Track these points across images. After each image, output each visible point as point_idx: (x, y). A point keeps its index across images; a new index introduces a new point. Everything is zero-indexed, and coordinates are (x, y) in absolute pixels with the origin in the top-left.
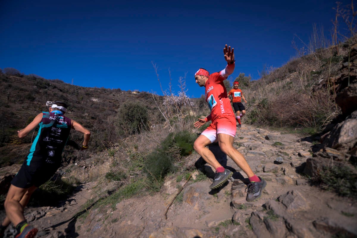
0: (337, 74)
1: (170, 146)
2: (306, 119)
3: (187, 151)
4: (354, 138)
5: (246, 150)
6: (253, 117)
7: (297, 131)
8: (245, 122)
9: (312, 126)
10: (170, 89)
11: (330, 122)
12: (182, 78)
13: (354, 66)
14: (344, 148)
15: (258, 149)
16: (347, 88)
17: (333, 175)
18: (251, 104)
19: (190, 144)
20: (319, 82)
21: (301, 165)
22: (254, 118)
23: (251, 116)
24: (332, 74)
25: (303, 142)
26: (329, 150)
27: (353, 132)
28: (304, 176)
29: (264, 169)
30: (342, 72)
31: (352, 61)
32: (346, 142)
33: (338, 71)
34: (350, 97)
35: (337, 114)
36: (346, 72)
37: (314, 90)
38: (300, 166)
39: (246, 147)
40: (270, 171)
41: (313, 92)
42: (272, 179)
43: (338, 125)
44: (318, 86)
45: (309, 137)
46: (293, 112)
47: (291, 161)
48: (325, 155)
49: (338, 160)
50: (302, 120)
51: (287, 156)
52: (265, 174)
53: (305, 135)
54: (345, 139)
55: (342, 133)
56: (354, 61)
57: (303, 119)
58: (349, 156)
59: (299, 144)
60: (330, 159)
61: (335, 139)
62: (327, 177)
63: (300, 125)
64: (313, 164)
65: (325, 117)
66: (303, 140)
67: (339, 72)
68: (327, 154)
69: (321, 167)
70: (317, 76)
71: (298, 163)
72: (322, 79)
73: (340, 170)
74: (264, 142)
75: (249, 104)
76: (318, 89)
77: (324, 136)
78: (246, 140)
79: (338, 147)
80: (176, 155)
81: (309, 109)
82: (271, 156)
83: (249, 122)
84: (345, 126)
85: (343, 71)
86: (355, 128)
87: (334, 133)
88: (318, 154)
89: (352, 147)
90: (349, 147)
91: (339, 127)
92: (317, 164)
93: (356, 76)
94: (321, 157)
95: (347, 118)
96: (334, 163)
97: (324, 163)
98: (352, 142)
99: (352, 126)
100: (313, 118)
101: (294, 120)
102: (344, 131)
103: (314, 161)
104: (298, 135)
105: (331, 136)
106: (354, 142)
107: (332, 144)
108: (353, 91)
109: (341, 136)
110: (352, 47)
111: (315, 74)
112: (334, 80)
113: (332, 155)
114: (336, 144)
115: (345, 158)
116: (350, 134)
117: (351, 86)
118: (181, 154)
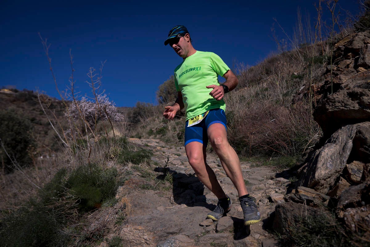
0: (321, 80)
1: (56, 194)
2: (284, 143)
3: (91, 203)
4: (333, 171)
7: (272, 161)
9: (290, 154)
10: (72, 88)
11: (313, 147)
12: (95, 70)
13: (339, 70)
14: (323, 187)
16: (326, 99)
17: (306, 230)
19: (99, 189)
20: (300, 90)
21: (269, 216)
24: (316, 80)
25: (279, 179)
26: (304, 192)
27: (333, 162)
28: (272, 233)
29: (216, 227)
30: (326, 78)
31: (337, 64)
32: (325, 178)
33: (322, 75)
34: (330, 111)
35: (320, 137)
36: (329, 79)
37: (293, 102)
38: (268, 218)
40: (226, 230)
41: (293, 104)
42: (228, 244)
43: (315, 153)
44: (298, 96)
45: (287, 171)
46: (268, 133)
48: (297, 197)
49: (315, 205)
50: (279, 145)
52: (217, 235)
53: (281, 167)
54: (323, 172)
55: (319, 165)
56: (339, 63)
57: (279, 143)
58: (328, 198)
59: (271, 182)
60: (303, 205)
61: (312, 173)
62: (299, 234)
63: (276, 152)
64: (282, 214)
65: (307, 141)
66: (278, 176)
67: (323, 77)
68: (300, 196)
69: (293, 218)
70: (299, 82)
71: (267, 213)
72: (303, 86)
73: (315, 222)
74: (224, 180)
76: (299, 99)
77: (301, 168)
79: (315, 185)
80: (69, 211)
81: (287, 128)
84: (323, 154)
85: (327, 77)
86: (335, 157)
87: (311, 164)
88: (289, 197)
89: (333, 184)
90: (330, 184)
91: (316, 155)
92: (287, 214)
93: (341, 84)
94: (293, 201)
95: (327, 141)
96: (309, 211)
97: (297, 211)
98: (332, 177)
99: (331, 154)
100: (291, 142)
101: (268, 145)
102: (321, 161)
103: (284, 209)
104: (274, 168)
105: (308, 168)
106: (334, 177)
107: (308, 182)
108: (332, 104)
109: (318, 169)
110: (336, 45)
111: (297, 78)
112: (316, 89)
113: (306, 198)
114: (313, 180)
115: (323, 202)
116: (329, 165)
117: (330, 97)
118: (79, 208)
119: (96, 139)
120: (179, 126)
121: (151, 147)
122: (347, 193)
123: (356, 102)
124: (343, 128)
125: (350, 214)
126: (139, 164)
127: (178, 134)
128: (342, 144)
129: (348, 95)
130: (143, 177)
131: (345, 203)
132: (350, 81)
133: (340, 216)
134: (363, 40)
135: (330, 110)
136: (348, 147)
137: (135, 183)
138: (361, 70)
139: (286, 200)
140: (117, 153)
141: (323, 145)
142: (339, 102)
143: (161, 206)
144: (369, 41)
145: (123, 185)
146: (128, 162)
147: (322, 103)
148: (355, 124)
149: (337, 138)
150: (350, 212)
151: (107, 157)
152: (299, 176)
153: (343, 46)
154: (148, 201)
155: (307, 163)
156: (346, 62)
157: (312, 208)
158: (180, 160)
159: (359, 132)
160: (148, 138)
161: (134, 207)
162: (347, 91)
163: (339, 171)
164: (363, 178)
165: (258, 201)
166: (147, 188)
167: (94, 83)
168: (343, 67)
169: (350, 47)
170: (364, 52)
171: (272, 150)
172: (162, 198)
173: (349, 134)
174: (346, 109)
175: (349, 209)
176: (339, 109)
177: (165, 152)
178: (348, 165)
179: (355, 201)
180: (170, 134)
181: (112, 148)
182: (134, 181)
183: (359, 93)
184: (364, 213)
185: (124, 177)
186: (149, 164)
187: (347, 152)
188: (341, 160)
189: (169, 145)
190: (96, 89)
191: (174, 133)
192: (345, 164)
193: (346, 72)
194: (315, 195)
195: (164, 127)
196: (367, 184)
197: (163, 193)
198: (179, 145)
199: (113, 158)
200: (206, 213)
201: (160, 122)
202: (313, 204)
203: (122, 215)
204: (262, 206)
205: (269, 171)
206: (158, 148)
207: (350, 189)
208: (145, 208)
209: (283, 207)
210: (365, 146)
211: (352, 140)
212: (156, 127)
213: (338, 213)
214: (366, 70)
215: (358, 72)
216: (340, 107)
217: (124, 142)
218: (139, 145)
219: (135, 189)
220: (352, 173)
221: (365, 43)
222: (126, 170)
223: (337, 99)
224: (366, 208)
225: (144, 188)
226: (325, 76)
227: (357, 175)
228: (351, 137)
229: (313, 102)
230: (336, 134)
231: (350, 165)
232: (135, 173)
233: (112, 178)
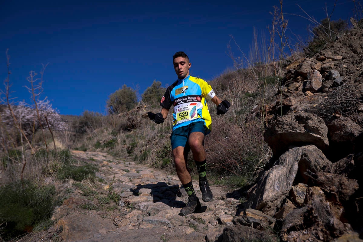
0: (273, 100)
2: (236, 162)
3: (20, 226)
4: (280, 193)
5: (141, 216)
6: (166, 156)
7: (224, 180)
8: (153, 165)
9: (242, 174)
11: (263, 167)
12: (36, 74)
13: (290, 92)
14: (270, 209)
15: (160, 213)
16: (276, 121)
18: (164, 134)
20: (253, 109)
21: (217, 239)
22: (167, 158)
23: (162, 155)
24: (268, 100)
25: (229, 199)
26: (252, 214)
27: (280, 184)
30: (277, 99)
31: (287, 86)
32: (273, 200)
33: (274, 96)
35: (270, 157)
36: (279, 100)
37: (246, 120)
38: (216, 241)
39: (142, 211)
41: (246, 122)
43: (264, 174)
44: (251, 114)
45: (237, 191)
46: (220, 151)
47: (206, 232)
48: (245, 220)
49: (262, 228)
51: (202, 225)
53: (232, 187)
54: (271, 194)
55: (267, 187)
56: (289, 85)
57: (231, 162)
58: (274, 220)
59: (222, 202)
60: (250, 227)
61: (260, 194)
63: (228, 171)
64: (230, 237)
66: (229, 196)
67: (275, 98)
68: (247, 218)
70: (252, 101)
71: (215, 235)
72: (256, 105)
75: (162, 134)
76: (252, 118)
77: (251, 189)
78: (144, 198)
79: (263, 207)
81: (239, 147)
82: (180, 225)
83: (158, 164)
84: (271, 175)
85: (279, 98)
86: (282, 179)
87: (260, 185)
88: (237, 220)
89: (279, 206)
90: (276, 206)
91: (265, 177)
92: (235, 237)
93: (291, 106)
94: (241, 224)
95: (275, 163)
96: (255, 234)
97: (244, 234)
98: (278, 199)
99: (278, 176)
100: (243, 161)
101: (221, 163)
102: (269, 183)
103: (232, 232)
104: (225, 187)
105: (257, 190)
106: (281, 199)
107: (256, 203)
108: (281, 126)
109: (266, 191)
110: (287, 67)
111: (251, 96)
112: (268, 109)
113: (253, 220)
114: (261, 202)
115: (269, 224)
116: (276, 187)
117: (280, 119)
118: (3, 233)
119: (33, 151)
120: (129, 139)
121: (96, 161)
122: (291, 216)
123: (302, 125)
124: (290, 150)
125: (293, 238)
126: (81, 181)
127: (128, 148)
128: (288, 166)
129: (295, 118)
130: (85, 195)
131: (289, 227)
132: (299, 104)
133: (284, 239)
134: (311, 65)
135: (279, 132)
136: (294, 169)
137: (75, 203)
138: (309, 93)
139: (234, 222)
140: (57, 167)
141: (272, 167)
142: (287, 125)
143: (104, 229)
144: (315, 67)
145: (61, 204)
146: (68, 178)
147: (272, 124)
148: (301, 147)
149: (284, 160)
150: (293, 235)
151: (45, 172)
152: (248, 197)
153: (294, 69)
154: (88, 223)
155: (256, 184)
156: (295, 85)
157: (258, 231)
158: (128, 176)
159: (304, 155)
160: (95, 151)
161: (72, 230)
162: (295, 114)
163: (285, 194)
164: (306, 201)
165: (207, 223)
166: (89, 209)
167: (35, 89)
168: (293, 89)
169: (299, 71)
170: (311, 77)
171: (224, 168)
172: (105, 219)
173: (295, 156)
174: (294, 132)
175: (292, 232)
176: (287, 131)
177: (112, 167)
178: (293, 187)
179: (298, 224)
180: (119, 147)
181: (51, 162)
182: (74, 201)
183: (305, 117)
184: (306, 236)
185: (63, 196)
186: (92, 181)
187: (293, 174)
188: (287, 182)
189: (117, 160)
190: (36, 95)
191: (124, 146)
192: (291, 186)
193: (295, 94)
194: (262, 217)
195: (113, 140)
196: (308, 207)
197: (107, 214)
198: (128, 160)
199: (52, 173)
200: (152, 236)
201: (109, 134)
202: (260, 227)
203: (57, 240)
204: (211, 228)
205: (220, 190)
206: (105, 163)
207: (293, 212)
208: (85, 231)
209: (230, 230)
210: (308, 170)
211: (298, 163)
212: (104, 139)
213: (283, 236)
214: (313, 94)
215: (305, 96)
216: (288, 130)
217: (66, 156)
218: (83, 159)
219: (75, 210)
220: (297, 195)
221: (312, 68)
222: (66, 187)
223: (285, 122)
224: (307, 231)
225: (85, 208)
226: (277, 97)
227: (301, 197)
228: (297, 159)
229: (265, 122)
230: (284, 156)
231: (295, 187)
232: (77, 191)
233: (48, 197)
